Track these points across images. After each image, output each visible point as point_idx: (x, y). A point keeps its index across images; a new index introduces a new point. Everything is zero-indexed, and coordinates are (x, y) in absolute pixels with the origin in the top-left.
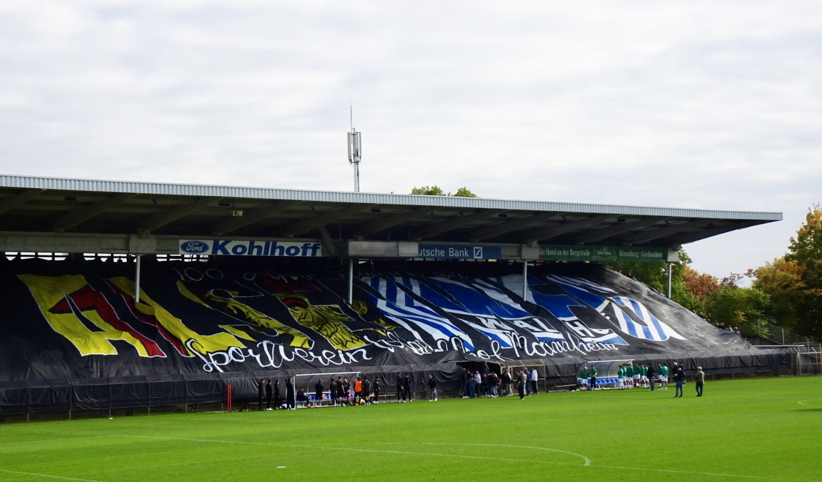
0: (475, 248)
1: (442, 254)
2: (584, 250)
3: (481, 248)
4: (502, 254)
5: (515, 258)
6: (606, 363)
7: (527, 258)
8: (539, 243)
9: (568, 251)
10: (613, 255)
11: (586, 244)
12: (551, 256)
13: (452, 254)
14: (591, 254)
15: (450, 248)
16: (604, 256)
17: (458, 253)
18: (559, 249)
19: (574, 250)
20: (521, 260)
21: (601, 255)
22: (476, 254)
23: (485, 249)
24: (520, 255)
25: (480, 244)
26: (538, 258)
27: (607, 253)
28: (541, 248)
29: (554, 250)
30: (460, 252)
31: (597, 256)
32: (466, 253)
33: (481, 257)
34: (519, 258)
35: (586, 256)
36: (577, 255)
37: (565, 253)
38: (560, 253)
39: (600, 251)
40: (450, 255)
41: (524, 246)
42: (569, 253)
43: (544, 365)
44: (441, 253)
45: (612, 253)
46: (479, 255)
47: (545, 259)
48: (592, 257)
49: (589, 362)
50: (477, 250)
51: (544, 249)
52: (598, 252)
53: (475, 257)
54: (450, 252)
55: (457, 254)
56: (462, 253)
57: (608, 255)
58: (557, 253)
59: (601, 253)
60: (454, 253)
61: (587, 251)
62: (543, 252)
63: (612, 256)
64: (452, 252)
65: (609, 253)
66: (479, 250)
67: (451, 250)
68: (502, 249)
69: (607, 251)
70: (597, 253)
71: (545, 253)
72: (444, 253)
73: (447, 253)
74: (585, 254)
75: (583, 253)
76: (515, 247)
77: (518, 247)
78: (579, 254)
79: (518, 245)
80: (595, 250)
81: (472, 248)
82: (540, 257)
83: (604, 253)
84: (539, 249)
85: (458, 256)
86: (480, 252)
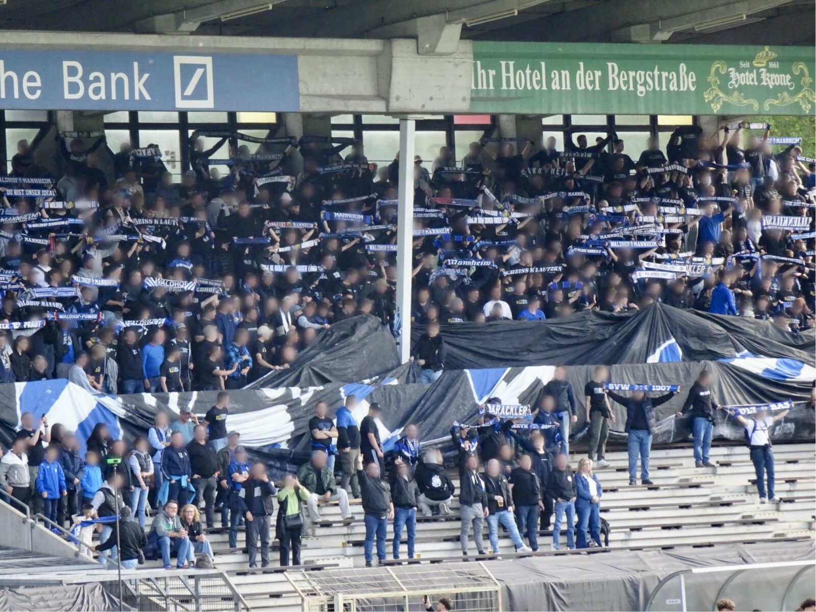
0: (178, 60)
1: (32, 90)
2: (670, 63)
3: (208, 61)
4: (302, 88)
5: (359, 106)
6: (770, 576)
7: (414, 104)
8: (468, 33)
9: (598, 74)
10: (799, 89)
11: (679, 38)
12: (527, 95)
13: (74, 88)
14: (702, 85)
15: (66, 64)
16: (761, 92)
17: (102, 84)
18: (556, 62)
19: (626, 62)
20: (387, 113)
21: (742, 88)
22: (184, 87)
23: (219, 57)
24: (383, 94)
25: (203, 41)
26: (465, 106)
27: (772, 80)
28: (477, 56)
29: (535, 67)
30: (114, 77)
31: (728, 92)
32: (139, 85)
33: (209, 103)
34: (380, 106)
35: (678, 93)
36: (641, 88)
37: (586, 79)
38: (561, 80)
39: (740, 70)
40: (67, 96)
41: (402, 49)
42: (604, 80)
43: (499, 587)
44: (26, 84)
45: (794, 79)
46: (200, 93)
47: (493, 108)
48: (707, 97)
49: (695, 570)
50: (188, 71)
51: (489, 60)
52: (733, 73)
53: (181, 104)
54: (67, 79)
55: (97, 91)
56: (120, 82)
57: (779, 89)
58: (549, 80)
59: (747, 79)
60: (87, 83)
61: (683, 67)
62: (486, 80)
63: (793, 94)
64: (77, 79)
65: (784, 80)
66: (199, 72)
67: (73, 71)
68: (301, 60)
69: (770, 71)
70: (726, 78)
71: (498, 79)
72: (38, 83)
73: (52, 83)
74: (673, 88)
75: (668, 80)
76: (362, 54)
77: (376, 56)
78: (645, 84)
79: (373, 45)
80: (716, 65)
81: (167, 55)
82: (472, 99)
83: (759, 80)
84: (470, 61)
85: (103, 95)
86: (204, 77)
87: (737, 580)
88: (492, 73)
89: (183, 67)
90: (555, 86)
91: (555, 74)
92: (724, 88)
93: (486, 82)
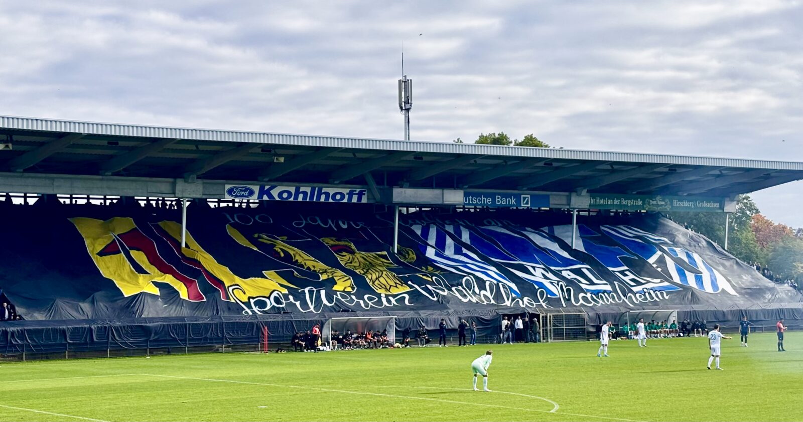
0: (522, 196)
1: (489, 202)
2: (635, 199)
3: (529, 196)
4: (551, 203)
5: (564, 207)
6: (649, 313)
7: (576, 206)
8: (589, 191)
9: (619, 200)
11: (638, 193)
12: (602, 205)
13: (499, 201)
14: (644, 204)
15: (497, 196)
16: (657, 205)
17: (505, 201)
18: (610, 198)
19: (626, 199)
20: (570, 208)
21: (654, 205)
22: (523, 201)
23: (532, 196)
24: (569, 204)
25: (528, 191)
26: (587, 207)
27: (661, 203)
28: (590, 196)
29: (604, 198)
31: (651, 205)
32: (513, 201)
33: (529, 205)
34: (568, 206)
36: (629, 204)
37: (616, 201)
38: (611, 202)
39: (653, 201)
40: (497, 203)
41: (574, 194)
42: (620, 202)
43: (585, 313)
44: (488, 200)
45: (666, 203)
46: (527, 203)
48: (645, 207)
50: (524, 198)
51: (594, 198)
52: (651, 201)
53: (522, 205)
54: (497, 200)
55: (504, 202)
56: (509, 200)
57: (662, 205)
59: (655, 202)
60: (502, 201)
61: (639, 199)
63: (665, 206)
65: (663, 202)
66: (527, 198)
67: (498, 198)
68: (551, 197)
69: (660, 200)
70: (650, 202)
71: (596, 201)
72: (491, 200)
73: (494, 200)
74: (637, 204)
75: (636, 202)
76: (564, 195)
77: (567, 196)
78: (630, 203)
79: (567, 194)
80: (647, 199)
81: (520, 196)
82: (589, 206)
83: (657, 202)
84: (589, 198)
85: (505, 203)
86: (528, 200)
87: (641, 314)
88: (594, 200)
89: (523, 197)
90: (609, 203)
91: (609, 201)
92: (649, 205)
93: (593, 202)
